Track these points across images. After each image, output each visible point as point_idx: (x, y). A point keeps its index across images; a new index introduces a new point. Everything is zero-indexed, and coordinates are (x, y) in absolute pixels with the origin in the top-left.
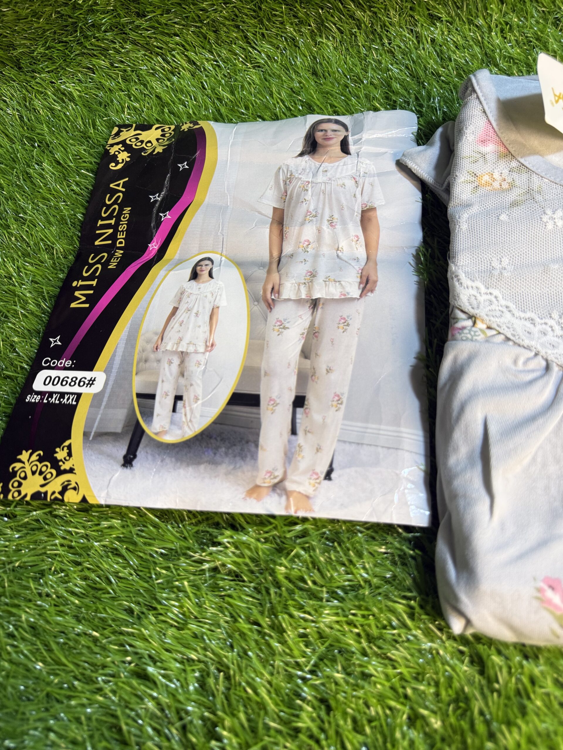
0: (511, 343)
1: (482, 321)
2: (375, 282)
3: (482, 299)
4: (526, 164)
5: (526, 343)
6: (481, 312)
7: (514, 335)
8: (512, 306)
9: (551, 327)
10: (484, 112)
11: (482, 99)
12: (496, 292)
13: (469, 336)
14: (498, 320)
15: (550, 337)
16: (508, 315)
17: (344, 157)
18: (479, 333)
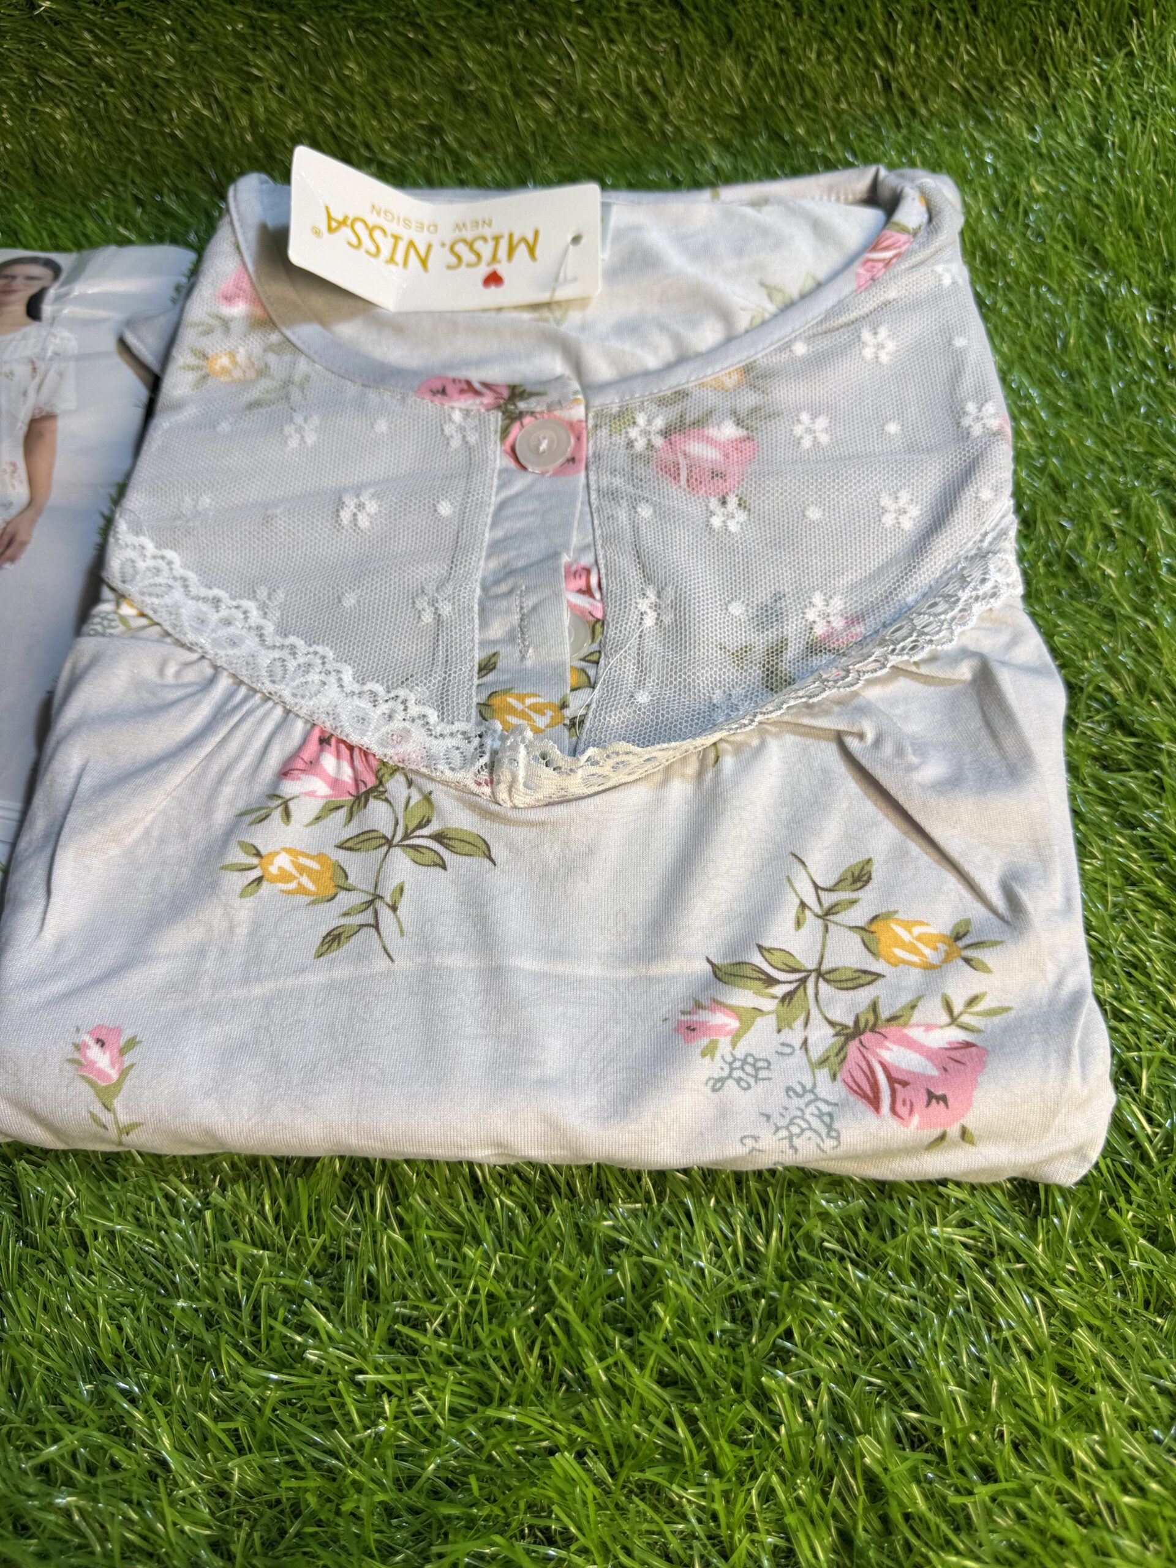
0: (168, 640)
1: (132, 604)
2: (23, 544)
3: (141, 565)
4: (293, 338)
5: (190, 637)
6: (132, 589)
7: (174, 626)
8: (192, 577)
9: (245, 612)
10: (238, 248)
11: (237, 224)
12: (170, 554)
13: (99, 628)
14: (156, 601)
15: (235, 630)
16: (178, 594)
17: (25, 325)
18: (117, 623)
